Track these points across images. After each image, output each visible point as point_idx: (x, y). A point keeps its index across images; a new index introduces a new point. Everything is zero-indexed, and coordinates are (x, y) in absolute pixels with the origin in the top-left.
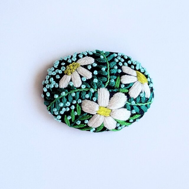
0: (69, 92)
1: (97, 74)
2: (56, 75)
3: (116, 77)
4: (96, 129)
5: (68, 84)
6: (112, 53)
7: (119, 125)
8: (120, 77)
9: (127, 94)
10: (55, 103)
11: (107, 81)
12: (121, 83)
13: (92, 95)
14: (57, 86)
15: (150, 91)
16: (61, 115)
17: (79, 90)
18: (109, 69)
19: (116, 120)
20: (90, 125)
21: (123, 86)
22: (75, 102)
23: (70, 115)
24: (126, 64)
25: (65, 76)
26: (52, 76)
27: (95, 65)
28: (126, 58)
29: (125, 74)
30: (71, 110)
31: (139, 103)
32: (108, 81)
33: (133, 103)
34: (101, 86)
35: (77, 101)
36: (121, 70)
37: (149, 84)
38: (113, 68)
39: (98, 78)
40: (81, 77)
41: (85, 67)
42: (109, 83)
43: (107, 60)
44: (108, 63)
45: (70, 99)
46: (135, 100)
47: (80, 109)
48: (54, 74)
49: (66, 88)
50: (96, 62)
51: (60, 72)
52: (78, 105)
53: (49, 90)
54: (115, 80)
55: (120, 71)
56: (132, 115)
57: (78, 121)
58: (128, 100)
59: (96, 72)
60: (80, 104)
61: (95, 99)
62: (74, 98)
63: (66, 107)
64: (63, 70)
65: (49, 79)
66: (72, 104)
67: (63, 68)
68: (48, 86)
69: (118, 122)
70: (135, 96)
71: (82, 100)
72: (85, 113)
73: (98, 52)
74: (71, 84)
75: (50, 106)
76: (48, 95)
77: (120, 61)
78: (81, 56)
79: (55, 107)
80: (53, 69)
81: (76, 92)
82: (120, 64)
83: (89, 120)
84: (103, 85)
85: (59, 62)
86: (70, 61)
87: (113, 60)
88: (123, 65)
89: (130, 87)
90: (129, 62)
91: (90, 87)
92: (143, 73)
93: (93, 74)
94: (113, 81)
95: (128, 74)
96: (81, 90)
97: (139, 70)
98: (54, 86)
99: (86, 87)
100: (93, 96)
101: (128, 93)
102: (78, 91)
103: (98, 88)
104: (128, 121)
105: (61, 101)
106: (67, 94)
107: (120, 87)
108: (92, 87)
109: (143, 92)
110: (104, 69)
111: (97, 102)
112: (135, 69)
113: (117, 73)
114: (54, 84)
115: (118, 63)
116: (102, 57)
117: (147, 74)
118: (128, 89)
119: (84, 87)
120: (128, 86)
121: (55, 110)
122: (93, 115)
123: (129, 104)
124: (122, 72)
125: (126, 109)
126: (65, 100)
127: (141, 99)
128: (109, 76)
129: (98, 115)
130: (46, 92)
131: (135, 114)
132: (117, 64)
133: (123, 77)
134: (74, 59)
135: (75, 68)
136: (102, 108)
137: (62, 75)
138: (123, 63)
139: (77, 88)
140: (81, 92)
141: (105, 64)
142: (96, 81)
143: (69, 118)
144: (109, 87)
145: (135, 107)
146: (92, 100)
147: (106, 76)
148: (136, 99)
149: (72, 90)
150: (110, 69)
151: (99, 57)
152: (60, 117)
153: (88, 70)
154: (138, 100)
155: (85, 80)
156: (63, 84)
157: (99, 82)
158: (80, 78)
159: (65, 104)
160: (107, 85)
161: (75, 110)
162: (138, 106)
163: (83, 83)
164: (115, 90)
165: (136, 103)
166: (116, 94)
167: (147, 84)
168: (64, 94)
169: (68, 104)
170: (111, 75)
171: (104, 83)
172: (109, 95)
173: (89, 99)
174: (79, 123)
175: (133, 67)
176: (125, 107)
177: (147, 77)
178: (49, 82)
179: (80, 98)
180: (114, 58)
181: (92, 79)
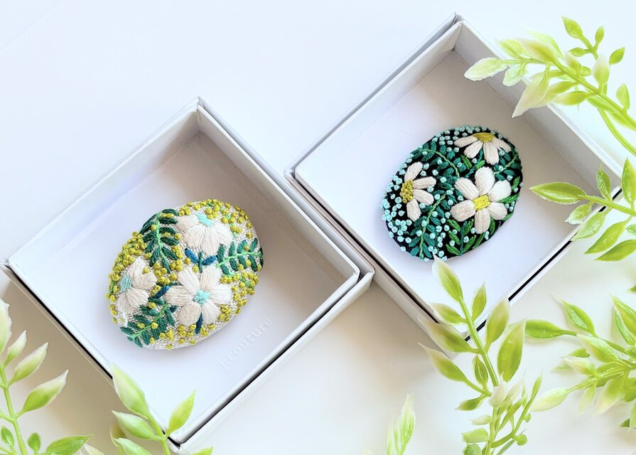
0: (427, 216)
1: (437, 173)
2: (397, 214)
3: (459, 159)
4: (489, 230)
5: (419, 210)
6: (430, 142)
7: (508, 205)
8: (463, 155)
9: (487, 165)
10: (424, 241)
11: (455, 170)
12: (471, 160)
13: (454, 197)
14: (410, 223)
15: (505, 144)
16: (440, 249)
17: (436, 204)
18: (444, 158)
19: (500, 202)
20: (479, 232)
21: (475, 161)
22: (444, 220)
23: (450, 240)
24: (454, 138)
25: (408, 206)
26: (394, 219)
27: (427, 166)
28: (449, 132)
29: (465, 148)
30: (447, 233)
31: (506, 164)
32: (457, 169)
33: (501, 168)
34: (454, 180)
35: (445, 217)
36: (456, 147)
37: (497, 137)
38: (447, 153)
39: (442, 176)
40: (426, 190)
41: (419, 177)
42: (459, 171)
43: (433, 151)
44: (438, 153)
45: (436, 221)
46: (500, 164)
47: (455, 222)
48: (394, 214)
49: (422, 216)
50: (424, 163)
51: (399, 206)
52: (450, 221)
53: (405, 236)
54: (462, 161)
55: (457, 150)
56: (512, 183)
57: (465, 238)
58: (494, 171)
59: (435, 172)
60: (451, 218)
61: (460, 198)
62: (439, 218)
63: (439, 235)
64: (400, 201)
65: (394, 225)
66: (443, 225)
67: (398, 200)
68: (400, 233)
69: (505, 203)
70: (497, 160)
71: (449, 211)
72: (464, 222)
73: (415, 153)
74: (423, 206)
75: (421, 251)
76: (408, 240)
77: (446, 141)
78: (402, 172)
79: (428, 246)
80: (389, 211)
81: (435, 210)
82: (450, 143)
83: (473, 226)
84: (455, 178)
85: (386, 200)
86: (397, 188)
87: (439, 147)
88: (454, 141)
89: (483, 156)
90: (456, 133)
91: (443, 192)
92: (481, 131)
93: (434, 177)
94: (460, 165)
95: (468, 146)
96: (438, 203)
97: (474, 132)
98: (407, 225)
99: (441, 195)
100: (456, 197)
101: (486, 163)
102: (437, 206)
103: (453, 185)
104: (513, 193)
105: (429, 233)
106: (428, 220)
107: (473, 164)
108: (445, 190)
109: (500, 149)
110: (439, 161)
111: (465, 199)
112: (469, 135)
113: (456, 153)
114: (404, 225)
115: (446, 144)
116: (425, 153)
117: (485, 129)
118: (483, 159)
119: (438, 197)
120: (480, 156)
121: (431, 248)
122: (473, 217)
123: (498, 173)
124: (460, 149)
125: (500, 182)
126: (432, 227)
127: (505, 159)
128: (451, 164)
129: (480, 211)
130: (404, 240)
131: (513, 180)
132: (447, 146)
133: (466, 152)
134: (399, 181)
135: (411, 188)
136: (476, 200)
137: (404, 207)
138: (451, 139)
139: (433, 205)
140: (440, 205)
141: (436, 156)
142: (443, 180)
143: (452, 243)
144: (463, 174)
145: (506, 172)
146: (459, 202)
147: (449, 166)
148: (499, 162)
149: (429, 211)
150: (446, 156)
151: (422, 156)
152: (442, 253)
153: (425, 177)
154: (503, 161)
155: (433, 189)
156: (414, 213)
157: (447, 178)
158: (425, 192)
159: (436, 232)
160: (458, 174)
161: (452, 228)
162: (508, 168)
163: (433, 194)
164: (471, 172)
165: (504, 167)
166: (476, 175)
167: (495, 138)
168: (425, 223)
169: (439, 228)
170: (452, 160)
171: (454, 174)
172: (470, 181)
173: (455, 204)
174: (466, 239)
175: (466, 134)
176: (497, 180)
177: (488, 131)
178: (397, 226)
179: (445, 211)
180: (437, 143)
181: (438, 181)
